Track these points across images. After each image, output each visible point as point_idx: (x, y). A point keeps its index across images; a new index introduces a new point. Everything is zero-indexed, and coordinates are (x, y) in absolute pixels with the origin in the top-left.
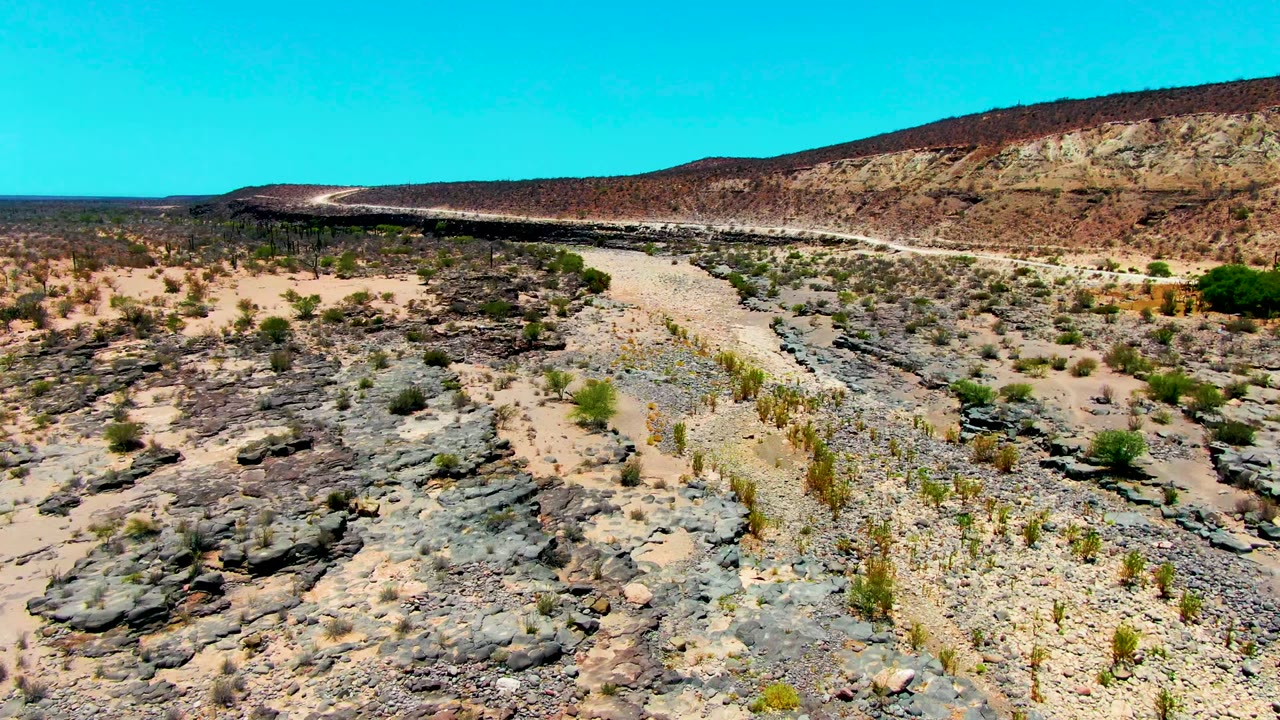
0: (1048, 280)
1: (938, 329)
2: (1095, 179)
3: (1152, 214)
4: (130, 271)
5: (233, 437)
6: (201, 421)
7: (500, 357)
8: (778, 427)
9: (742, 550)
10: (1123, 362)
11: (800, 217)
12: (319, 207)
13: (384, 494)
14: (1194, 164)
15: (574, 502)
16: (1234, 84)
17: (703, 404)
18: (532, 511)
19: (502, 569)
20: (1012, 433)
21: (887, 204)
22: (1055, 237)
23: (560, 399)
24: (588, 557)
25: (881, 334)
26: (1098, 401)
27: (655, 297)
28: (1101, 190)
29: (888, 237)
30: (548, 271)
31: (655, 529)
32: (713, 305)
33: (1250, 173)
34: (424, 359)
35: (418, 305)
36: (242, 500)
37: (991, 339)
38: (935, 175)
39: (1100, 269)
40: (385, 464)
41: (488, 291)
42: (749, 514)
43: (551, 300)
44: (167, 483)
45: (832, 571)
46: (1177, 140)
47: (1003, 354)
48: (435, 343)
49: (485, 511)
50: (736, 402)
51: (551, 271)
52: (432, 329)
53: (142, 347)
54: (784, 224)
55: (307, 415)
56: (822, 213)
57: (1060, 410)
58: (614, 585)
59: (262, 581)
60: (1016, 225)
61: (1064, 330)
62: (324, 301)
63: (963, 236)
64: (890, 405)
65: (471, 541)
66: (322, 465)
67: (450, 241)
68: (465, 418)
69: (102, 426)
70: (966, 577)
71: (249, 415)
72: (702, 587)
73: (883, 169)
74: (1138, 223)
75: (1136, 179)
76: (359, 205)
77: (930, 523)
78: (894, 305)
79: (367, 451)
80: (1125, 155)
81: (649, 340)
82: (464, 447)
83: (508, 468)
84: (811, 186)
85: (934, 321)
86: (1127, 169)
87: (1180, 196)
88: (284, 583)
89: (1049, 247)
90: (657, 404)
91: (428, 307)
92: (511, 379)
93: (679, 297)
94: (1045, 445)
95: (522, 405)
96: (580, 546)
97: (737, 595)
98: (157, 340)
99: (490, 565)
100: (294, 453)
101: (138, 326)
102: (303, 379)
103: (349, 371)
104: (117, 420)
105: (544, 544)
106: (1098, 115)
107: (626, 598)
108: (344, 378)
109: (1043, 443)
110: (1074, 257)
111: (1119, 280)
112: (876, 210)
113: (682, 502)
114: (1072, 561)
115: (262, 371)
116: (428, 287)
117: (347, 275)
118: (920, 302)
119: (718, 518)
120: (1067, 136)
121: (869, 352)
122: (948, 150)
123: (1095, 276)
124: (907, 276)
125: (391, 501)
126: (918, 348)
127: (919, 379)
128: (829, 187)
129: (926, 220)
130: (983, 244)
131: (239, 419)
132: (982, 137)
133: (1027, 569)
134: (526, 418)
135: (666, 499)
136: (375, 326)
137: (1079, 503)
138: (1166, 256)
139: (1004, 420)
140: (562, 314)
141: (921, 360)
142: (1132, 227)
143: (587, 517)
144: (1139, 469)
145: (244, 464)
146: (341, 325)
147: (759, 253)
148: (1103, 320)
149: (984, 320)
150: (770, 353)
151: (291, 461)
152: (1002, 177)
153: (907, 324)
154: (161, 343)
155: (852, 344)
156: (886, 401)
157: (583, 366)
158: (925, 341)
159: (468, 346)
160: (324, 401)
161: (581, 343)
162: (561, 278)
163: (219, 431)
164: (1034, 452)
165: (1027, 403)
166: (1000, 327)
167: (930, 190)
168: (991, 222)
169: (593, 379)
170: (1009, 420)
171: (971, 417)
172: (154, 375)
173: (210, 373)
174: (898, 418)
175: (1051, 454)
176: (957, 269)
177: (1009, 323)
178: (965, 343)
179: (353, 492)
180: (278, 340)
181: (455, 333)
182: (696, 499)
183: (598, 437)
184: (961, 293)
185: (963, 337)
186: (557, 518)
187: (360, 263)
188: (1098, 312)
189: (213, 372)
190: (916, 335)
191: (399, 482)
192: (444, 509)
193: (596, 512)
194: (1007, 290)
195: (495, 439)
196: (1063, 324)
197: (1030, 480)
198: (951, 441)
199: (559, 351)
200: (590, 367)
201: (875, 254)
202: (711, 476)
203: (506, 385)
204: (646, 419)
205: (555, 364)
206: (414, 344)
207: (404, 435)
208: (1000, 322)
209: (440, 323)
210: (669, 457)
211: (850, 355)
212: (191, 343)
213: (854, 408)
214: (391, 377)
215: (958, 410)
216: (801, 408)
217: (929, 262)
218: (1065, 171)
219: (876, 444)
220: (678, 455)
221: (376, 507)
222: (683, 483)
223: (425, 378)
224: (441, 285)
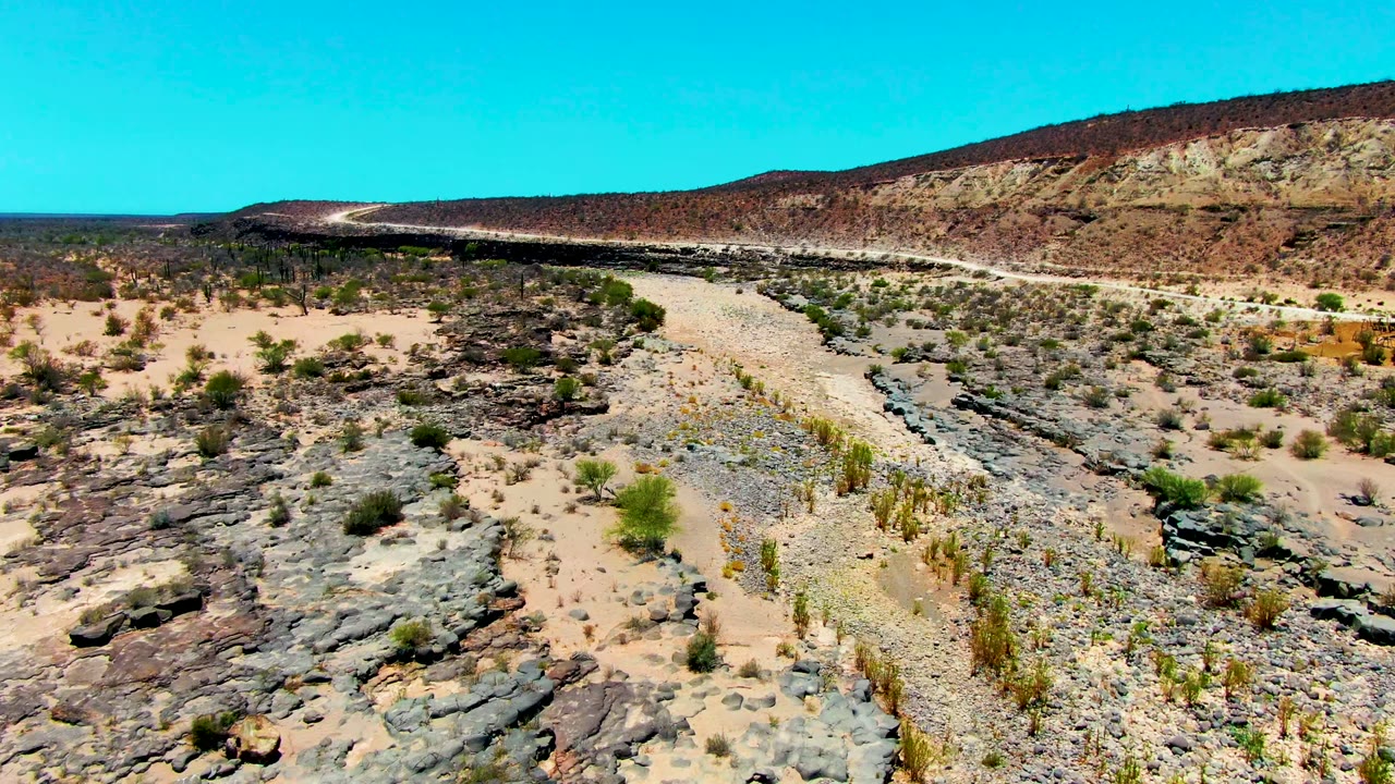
0: (1196, 314)
1: (1087, 384)
2: (1228, 193)
3: (1298, 235)
4: (72, 306)
5: (89, 583)
6: (53, 552)
7: (520, 428)
8: (906, 540)
10: (1360, 437)
11: (883, 238)
12: (335, 226)
13: (298, 706)
14: (1346, 176)
15: (613, 716)
16: (1381, 85)
17: (795, 499)
18: (540, 748)
20: (1247, 552)
21: (983, 222)
22: (1187, 262)
23: (597, 499)
25: (1014, 391)
26: (1355, 500)
27: (720, 336)
28: (1236, 207)
29: (987, 261)
30: (590, 303)
31: (750, 776)
32: (789, 346)
34: (414, 435)
35: (423, 352)
37: (1162, 401)
38: (1038, 190)
39: (1251, 300)
40: (313, 639)
41: (514, 331)
42: (897, 727)
43: (592, 341)
46: (1321, 149)
47: (1187, 422)
48: (434, 408)
49: (461, 750)
50: (840, 495)
51: (595, 303)
52: (434, 386)
53: (32, 417)
54: (864, 246)
55: (222, 536)
56: (908, 233)
57: (1306, 516)
60: (1138, 248)
61: (1252, 386)
62: (304, 346)
63: (1076, 261)
64: (1050, 499)
66: (208, 646)
67: (478, 266)
68: (456, 540)
71: (131, 538)
73: (977, 183)
74: (1284, 245)
75: (1276, 193)
76: (379, 224)
77: (1190, 741)
78: (1018, 349)
79: (290, 612)
80: (1261, 166)
81: (716, 398)
82: (445, 599)
83: (510, 637)
84: (894, 201)
85: (1076, 372)
86: (1263, 182)
87: (1331, 213)
89: (1181, 273)
90: (732, 502)
91: (435, 354)
92: (531, 465)
93: (748, 336)
94: (1307, 577)
95: (543, 511)
98: (58, 407)
100: (171, 619)
101: (41, 385)
102: (234, 471)
103: (306, 456)
106: (1225, 121)
108: (296, 468)
109: (1302, 573)
110: (1213, 286)
111: (1283, 315)
112: (972, 229)
113: (788, 709)
115: (184, 455)
116: (439, 326)
117: (344, 310)
118: (1048, 344)
119: (850, 744)
120: (1192, 144)
121: (1004, 417)
122: (1053, 161)
123: (1250, 310)
124: (1021, 309)
125: (308, 721)
126: (1069, 412)
127: (1080, 459)
128: (916, 203)
129: (1031, 241)
130: (1100, 270)
131: (112, 547)
132: (1090, 146)
134: (547, 537)
135: (761, 700)
136: (359, 383)
138: (1326, 284)
139: (1232, 533)
140: (605, 361)
141: (1079, 430)
142: (1277, 250)
143: (633, 749)
145: (80, 646)
146: (316, 380)
147: (838, 280)
148: (1295, 371)
149: (1139, 370)
150: (870, 414)
151: (159, 637)
152: (1118, 191)
153: (1044, 376)
154: (61, 412)
155: (979, 404)
156: (1043, 492)
157: (631, 440)
158: (1075, 401)
159: (479, 412)
160: (255, 509)
161: (628, 404)
162: (606, 312)
163: (72, 571)
164: (1291, 588)
165: (1257, 505)
166: (1165, 381)
167: (1034, 206)
168: (1108, 244)
169: (644, 461)
170: (1239, 533)
171: (1180, 525)
172: (25, 466)
173: (108, 461)
174: (1069, 522)
175: (1321, 594)
176: (1079, 300)
177: (1174, 375)
178: (1128, 405)
179: (243, 707)
180: (225, 405)
181: (465, 392)
182: (807, 697)
183: (651, 567)
184: (1095, 333)
185: (1122, 395)
186: (583, 756)
187: (365, 294)
188: (1282, 359)
189: (112, 459)
190: (1061, 393)
191: (328, 677)
192: (392, 741)
193: (649, 737)
194: (1152, 329)
195: (495, 580)
196: (1248, 378)
197: (1310, 645)
198: (1159, 566)
199: (600, 416)
200: (640, 441)
201: (976, 281)
202: (824, 636)
203: (523, 474)
204: (719, 529)
205: (593, 437)
206: (405, 408)
207: (358, 576)
208: (1162, 374)
209: (448, 377)
210: (757, 599)
211: (979, 421)
212: (103, 411)
213: (1003, 505)
214: (360, 466)
215: (1153, 511)
216: (931, 506)
217: (1043, 291)
218: (1192, 184)
219: (1056, 573)
220: (770, 595)
221: (274, 742)
222: (783, 658)
223: (409, 468)
224: (455, 323)
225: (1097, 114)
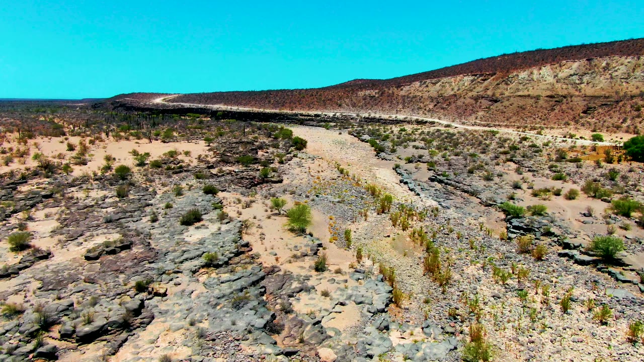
0: (539, 143)
1: (486, 171)
2: (558, 90)
3: (589, 108)
4: (50, 139)
5: (86, 241)
6: (69, 230)
7: (247, 188)
8: (403, 230)
9: (390, 317)
10: (593, 191)
11: (405, 110)
12: (158, 104)
13: (171, 280)
14: (611, 82)
15: (287, 284)
16: (629, 41)
17: (360, 215)
18: (261, 292)
19: (241, 337)
20: (538, 234)
21: (450, 103)
22: (539, 120)
23: (279, 214)
24: (296, 326)
25: (455, 174)
26: (584, 215)
27: (331, 152)
28: (562, 96)
29: (451, 120)
30: (274, 138)
31: (336, 303)
32: (361, 157)
33: (640, 87)
34: (203, 190)
35: (203, 158)
36: (83, 285)
37: (516, 178)
38: (474, 88)
39: (565, 137)
40: (174, 259)
41: (242, 150)
42: (392, 290)
43: (275, 154)
44: (39, 274)
45: (447, 333)
46: (601, 70)
47: (524, 186)
48: (211, 180)
49: (232, 293)
50: (378, 214)
51: (276, 138)
52: (209, 171)
53: (46, 183)
54: (397, 113)
55: (133, 226)
56: (416, 107)
57: (564, 220)
58: (312, 347)
59: (84, 347)
60: (518, 114)
61: (555, 172)
62: (152, 155)
63: (490, 120)
64: (464, 216)
65: (222, 316)
66: (136, 261)
67: (223, 122)
68: (224, 227)
69: (10, 233)
70: (530, 336)
71: (98, 226)
72: (368, 347)
73: (447, 85)
74: (582, 113)
75: (580, 90)
76: (178, 103)
77: (501, 295)
78: (459, 157)
79: (164, 250)
80: (574, 77)
81: (328, 177)
82: (222, 247)
83: (248, 260)
84: (410, 93)
85: (482, 167)
86: (575, 85)
87: (604, 98)
88: (98, 349)
89: (536, 125)
90: (334, 216)
91: (209, 159)
92: (252, 202)
93: (343, 152)
94: (559, 242)
95: (258, 218)
96: (291, 316)
97: (390, 352)
98: (56, 179)
99: (233, 333)
100: (120, 252)
101: (47, 170)
102: (133, 203)
103: (160, 197)
104: (20, 230)
105: (268, 317)
106: (558, 57)
107: (320, 358)
108: (157, 202)
109: (558, 241)
110: (549, 131)
111: (577, 143)
112: (444, 106)
113: (352, 283)
114: (593, 323)
115: (111, 197)
116: (209, 148)
117: (167, 141)
118: (472, 155)
119: (374, 294)
120: (543, 68)
121: (449, 185)
122: (481, 75)
123: (563, 141)
124: (463, 141)
125: (176, 285)
126: (476, 182)
127: (479, 200)
128: (420, 94)
129: (471, 111)
130: (501, 124)
131: (91, 229)
132: (498, 68)
133: (567, 329)
134: (259, 227)
135: (342, 281)
136: (178, 170)
137: (587, 281)
138: (598, 130)
139: (533, 227)
140: (281, 162)
141: (479, 189)
142: (579, 115)
143: (295, 294)
144: (621, 259)
145: (88, 260)
146: (160, 169)
147: (384, 128)
148: (575, 166)
149: (509, 166)
150: (394, 184)
151: (117, 258)
152: (510, 89)
153: (468, 168)
154: (57, 181)
155: (439, 179)
156: (462, 213)
157: (293, 193)
158: (480, 178)
159: (229, 181)
160: (143, 217)
161: (291, 179)
162: (281, 142)
163: (78, 237)
164: (553, 246)
165: (544, 216)
166: (519, 170)
167: (472, 96)
168: (504, 113)
169: (298, 201)
170: (536, 227)
171: (513, 224)
172: (49, 201)
173: (81, 199)
174: (470, 224)
175: (564, 248)
176: (489, 137)
177: (524, 168)
178: (502, 179)
179: (152, 279)
180: (124, 179)
181: (222, 174)
182: (360, 280)
183: (301, 238)
184: (494, 151)
185: (500, 176)
186: (276, 296)
187: (175, 134)
188: (571, 161)
189: (83, 199)
190: (474, 175)
191: (181, 271)
192: (207, 290)
193: (300, 291)
194: (519, 149)
195: (241, 241)
196: (554, 169)
197: (555, 265)
198: (503, 239)
199: (279, 184)
200: (296, 193)
201: (445, 129)
202: (368, 263)
203: (249, 205)
204: (328, 226)
205: (277, 192)
206: (199, 180)
207: (187, 239)
208: (519, 167)
209: (215, 168)
210: (343, 250)
211: (439, 186)
212: (74, 180)
213: (444, 218)
214: (184, 201)
215: (504, 220)
216: (415, 218)
217: (474, 133)
218: (543, 86)
219: (461, 242)
220: (347, 249)
221: (165, 289)
222: (352, 269)
223: (203, 202)
224: (217, 146)
225: (502, 54)
